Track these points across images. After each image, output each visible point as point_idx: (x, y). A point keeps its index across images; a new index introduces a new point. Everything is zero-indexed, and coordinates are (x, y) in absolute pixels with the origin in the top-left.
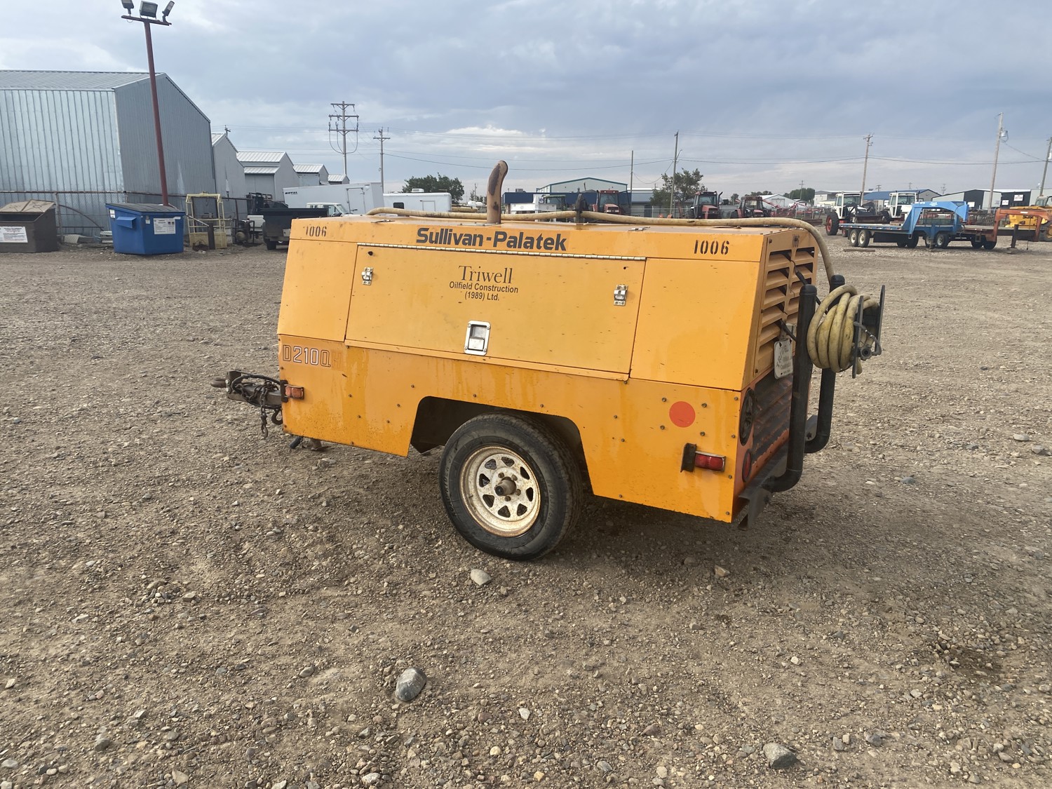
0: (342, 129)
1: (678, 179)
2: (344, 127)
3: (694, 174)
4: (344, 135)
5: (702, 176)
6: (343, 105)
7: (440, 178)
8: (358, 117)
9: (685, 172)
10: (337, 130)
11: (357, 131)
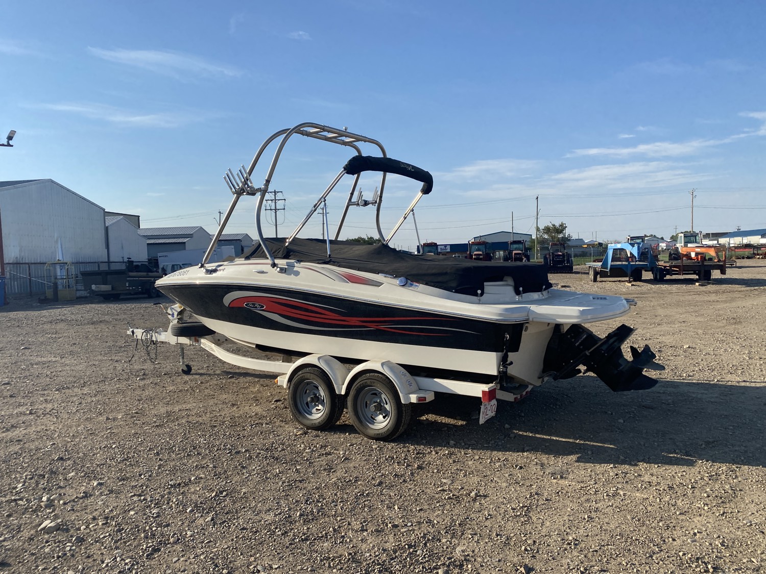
0: (274, 208)
1: (547, 230)
2: (276, 207)
3: (560, 226)
4: (276, 213)
5: (566, 227)
6: (275, 192)
7: (368, 238)
8: (285, 200)
9: (554, 225)
10: (271, 210)
11: (284, 209)
